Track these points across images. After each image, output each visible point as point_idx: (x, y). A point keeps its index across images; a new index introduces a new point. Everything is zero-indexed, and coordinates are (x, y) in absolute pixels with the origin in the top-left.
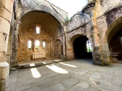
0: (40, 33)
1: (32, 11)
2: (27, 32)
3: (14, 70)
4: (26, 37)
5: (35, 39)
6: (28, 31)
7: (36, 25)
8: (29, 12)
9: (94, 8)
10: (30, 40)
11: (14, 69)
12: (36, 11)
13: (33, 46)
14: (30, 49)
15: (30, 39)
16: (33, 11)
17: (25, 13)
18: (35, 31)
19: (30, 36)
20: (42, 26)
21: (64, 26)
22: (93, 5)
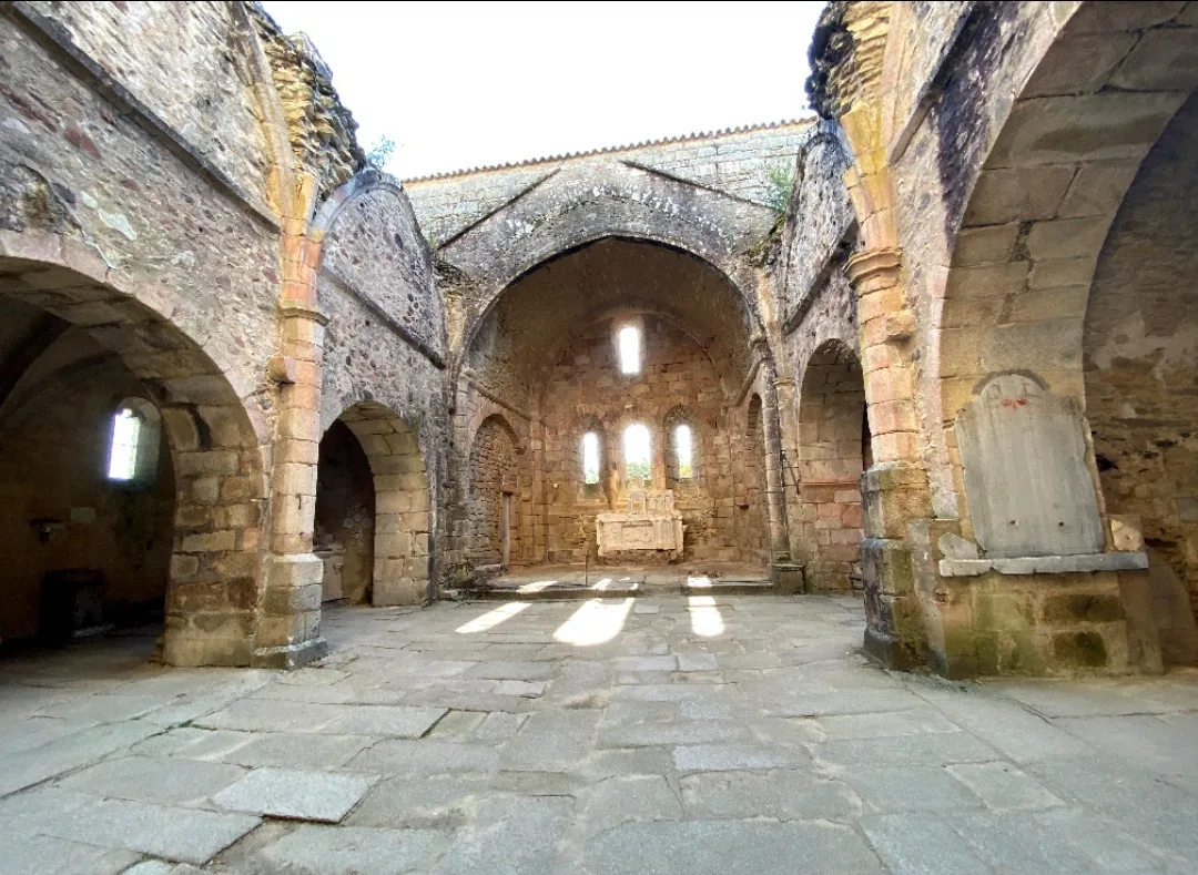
0: (645, 363)
1: (512, 283)
2: (563, 385)
3: (450, 599)
4: (559, 417)
5: (614, 417)
6: (568, 377)
7: (607, 315)
8: (502, 295)
9: (854, 68)
10: (590, 429)
11: (453, 592)
12: (535, 268)
13: (608, 466)
14: (591, 488)
15: (588, 421)
16: (517, 280)
17: (482, 310)
18: (610, 364)
19: (582, 408)
20: (652, 312)
21: (760, 273)
22: (836, 41)
